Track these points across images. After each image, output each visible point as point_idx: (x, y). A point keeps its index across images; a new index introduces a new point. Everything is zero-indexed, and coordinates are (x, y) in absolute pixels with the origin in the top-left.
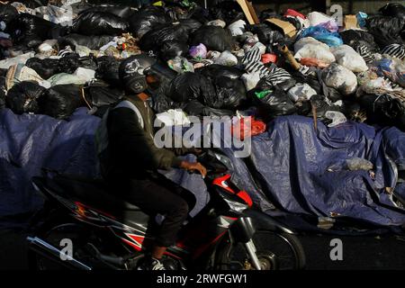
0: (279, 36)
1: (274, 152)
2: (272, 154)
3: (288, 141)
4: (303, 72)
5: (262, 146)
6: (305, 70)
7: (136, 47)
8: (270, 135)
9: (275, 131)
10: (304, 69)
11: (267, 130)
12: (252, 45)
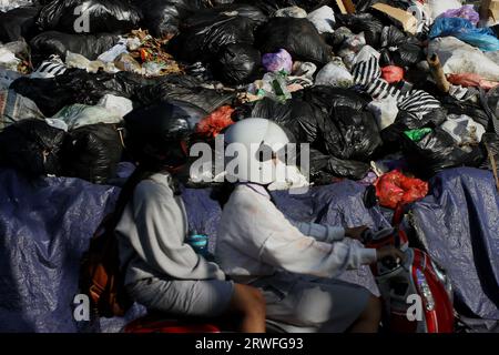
0: (398, 35)
1: (447, 226)
2: (445, 230)
3: (465, 209)
4: (459, 96)
5: (429, 218)
6: (460, 93)
7: (166, 55)
8: (438, 199)
9: (445, 193)
10: (458, 91)
11: (430, 192)
12: (357, 50)
